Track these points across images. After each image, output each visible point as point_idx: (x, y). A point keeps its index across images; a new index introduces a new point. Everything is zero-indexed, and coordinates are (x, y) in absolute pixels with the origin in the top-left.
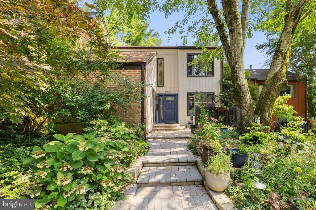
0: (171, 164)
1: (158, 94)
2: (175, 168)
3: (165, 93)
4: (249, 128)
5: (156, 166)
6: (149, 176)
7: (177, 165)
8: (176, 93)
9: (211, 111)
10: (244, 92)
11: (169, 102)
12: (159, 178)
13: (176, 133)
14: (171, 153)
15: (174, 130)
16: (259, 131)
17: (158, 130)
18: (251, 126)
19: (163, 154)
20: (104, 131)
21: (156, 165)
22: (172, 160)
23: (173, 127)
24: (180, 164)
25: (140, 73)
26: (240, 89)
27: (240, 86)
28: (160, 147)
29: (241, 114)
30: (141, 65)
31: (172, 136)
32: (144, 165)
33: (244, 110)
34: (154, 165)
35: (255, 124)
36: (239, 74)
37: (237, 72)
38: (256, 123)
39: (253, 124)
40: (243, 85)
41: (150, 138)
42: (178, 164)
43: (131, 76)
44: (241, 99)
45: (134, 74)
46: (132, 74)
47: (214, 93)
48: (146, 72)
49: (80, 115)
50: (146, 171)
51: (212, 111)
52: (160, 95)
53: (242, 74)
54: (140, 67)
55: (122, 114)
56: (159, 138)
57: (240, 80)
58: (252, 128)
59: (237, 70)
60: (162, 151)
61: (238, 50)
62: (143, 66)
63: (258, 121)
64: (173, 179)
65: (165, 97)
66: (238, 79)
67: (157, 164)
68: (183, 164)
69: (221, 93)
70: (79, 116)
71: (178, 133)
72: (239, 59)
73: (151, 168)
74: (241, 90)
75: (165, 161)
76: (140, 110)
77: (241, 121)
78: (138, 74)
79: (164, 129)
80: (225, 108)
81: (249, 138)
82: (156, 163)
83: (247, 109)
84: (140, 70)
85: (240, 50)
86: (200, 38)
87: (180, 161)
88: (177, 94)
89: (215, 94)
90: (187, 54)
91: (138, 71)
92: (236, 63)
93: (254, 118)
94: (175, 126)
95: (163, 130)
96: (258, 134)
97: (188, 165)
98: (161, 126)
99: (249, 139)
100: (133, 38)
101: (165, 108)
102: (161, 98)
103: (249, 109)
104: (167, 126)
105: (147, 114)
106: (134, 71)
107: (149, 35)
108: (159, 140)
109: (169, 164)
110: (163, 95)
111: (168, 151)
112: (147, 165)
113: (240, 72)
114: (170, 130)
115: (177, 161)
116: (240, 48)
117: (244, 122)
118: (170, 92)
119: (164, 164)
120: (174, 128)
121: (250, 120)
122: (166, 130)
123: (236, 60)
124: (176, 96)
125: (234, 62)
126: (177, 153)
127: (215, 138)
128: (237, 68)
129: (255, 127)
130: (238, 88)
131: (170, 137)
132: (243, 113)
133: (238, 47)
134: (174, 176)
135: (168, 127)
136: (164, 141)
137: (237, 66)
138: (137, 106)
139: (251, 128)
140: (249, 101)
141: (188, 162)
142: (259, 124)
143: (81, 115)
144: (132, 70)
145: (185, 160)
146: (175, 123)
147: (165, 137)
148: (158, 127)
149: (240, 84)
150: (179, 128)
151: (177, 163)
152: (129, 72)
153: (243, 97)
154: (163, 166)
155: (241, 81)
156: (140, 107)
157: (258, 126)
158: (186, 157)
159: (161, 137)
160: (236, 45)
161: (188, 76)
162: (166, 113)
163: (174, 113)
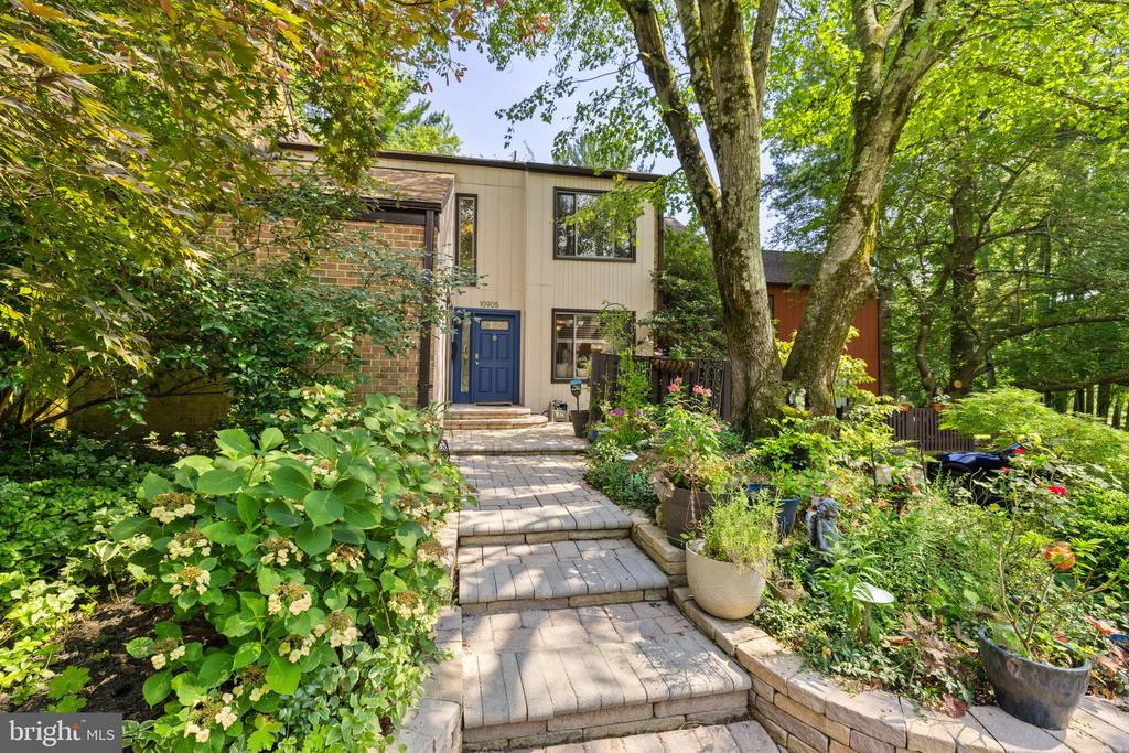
0: (552, 534)
2: (566, 548)
3: (478, 306)
4: (774, 422)
5: (501, 544)
6: (493, 575)
7: (572, 539)
8: (515, 307)
10: (759, 313)
11: (492, 335)
12: (529, 581)
13: (524, 436)
14: (538, 501)
15: (515, 426)
16: (808, 430)
17: (460, 427)
18: (781, 416)
19: (519, 505)
21: (500, 539)
22: (556, 523)
23: (509, 415)
24: (582, 535)
25: (420, 236)
26: (749, 302)
27: (747, 294)
28: (494, 482)
29: (747, 379)
30: (424, 213)
31: (518, 447)
32: (463, 541)
33: (756, 368)
34: (494, 539)
35: (792, 409)
36: (747, 258)
37: (743, 252)
38: (793, 405)
39: (787, 408)
40: (755, 293)
42: (575, 535)
44: (750, 334)
45: (398, 238)
46: (392, 237)
47: (633, 313)
48: (439, 236)
49: (242, 366)
50: (473, 563)
54: (421, 218)
56: (477, 453)
57: (749, 276)
58: (785, 421)
59: (744, 245)
60: (503, 492)
61: (747, 188)
62: (430, 214)
63: (800, 400)
64: (575, 583)
65: (480, 318)
66: (745, 275)
67: (505, 537)
68: (591, 535)
69: (654, 313)
70: (240, 371)
71: (532, 438)
72: (748, 215)
73: (488, 550)
74: (752, 307)
75: (531, 527)
76: (416, 357)
77: (748, 400)
78: (412, 238)
79: (482, 424)
80: (682, 361)
81: (782, 452)
82: (504, 533)
83: (765, 366)
84: (421, 228)
85: (755, 187)
87: (583, 524)
88: (519, 312)
90: (556, 189)
91: (414, 231)
92: (740, 225)
93: (786, 391)
94: (513, 415)
95: (478, 427)
96: (805, 439)
97: (606, 538)
98: (471, 414)
99: (780, 455)
101: (477, 357)
103: (771, 366)
104: (491, 414)
106: (400, 231)
108: (475, 457)
109: (546, 535)
111: (523, 493)
112: (471, 540)
113: (750, 253)
114: (499, 427)
115: (570, 524)
117: (758, 405)
118: (496, 304)
119: (529, 538)
120: (513, 420)
121: (775, 398)
122: (489, 426)
123: (742, 216)
124: (514, 317)
125: (735, 221)
126: (557, 499)
128: (742, 239)
129: (793, 419)
130: (742, 301)
132: (754, 374)
133: (749, 178)
134: (574, 575)
135: (495, 415)
136: (495, 461)
137: (742, 235)
139: (780, 422)
141: (605, 529)
142: (802, 409)
143: (248, 366)
145: (596, 522)
146: (509, 405)
147: (496, 448)
148: (461, 415)
149: (747, 288)
150: (530, 419)
151: (571, 533)
153: (755, 328)
154: (526, 543)
155: (752, 281)
156: (414, 348)
157: (802, 417)
158: (596, 512)
160: (741, 173)
161: (555, 258)
162: (480, 372)
163: (507, 372)
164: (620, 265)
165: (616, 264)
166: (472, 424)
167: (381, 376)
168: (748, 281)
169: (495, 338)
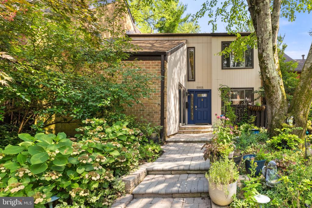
0: (181, 171)
1: (188, 90)
2: (184, 176)
3: (196, 89)
4: (278, 130)
5: (162, 174)
6: (149, 186)
7: (187, 174)
8: (209, 88)
9: (243, 109)
10: (275, 86)
11: (201, 99)
12: (160, 188)
13: (203, 136)
14: (185, 159)
15: (203, 132)
16: (290, 133)
17: (184, 132)
18: (282, 128)
19: (175, 160)
20: (99, 132)
21: (162, 172)
22: (182, 168)
23: (202, 128)
24: (192, 172)
25: (160, 64)
26: (270, 82)
27: (269, 79)
28: (177, 152)
29: (272, 113)
30: (160, 56)
31: (196, 140)
32: (149, 173)
33: (275, 109)
34: (160, 172)
35: (286, 125)
36: (267, 64)
37: (265, 62)
38: (288, 123)
39: (285, 124)
40: (273, 78)
41: (171, 142)
42: (189, 172)
43: (149, 68)
44: (272, 95)
45: (153, 65)
46: (150, 65)
47: (253, 88)
48: (167, 64)
50: (148, 180)
51: (245, 110)
52: (190, 91)
53: (271, 65)
54: (159, 57)
55: (139, 113)
57: (269, 71)
58: (282, 130)
59: (265, 59)
60: (177, 156)
61: (265, 35)
62: (162, 56)
63: (291, 121)
64: (175, 189)
65: (196, 93)
66: (267, 71)
67: (164, 172)
68: (195, 172)
69: (261, 88)
71: (205, 136)
72: (266, 46)
73: (157, 176)
74: (271, 84)
75: (173, 168)
76: (159, 108)
77: (272, 122)
78: (157, 65)
79: (191, 131)
80: (260, 106)
81: (277, 142)
82: (163, 170)
83: (278, 107)
84: (160, 61)
85: (268, 35)
86: (232, 22)
87: (191, 168)
88: (211, 90)
89: (255, 90)
90: (222, 42)
91: (158, 62)
92: (263, 51)
93: (286, 117)
94: (205, 128)
95: (190, 132)
96: (286, 137)
97: (201, 173)
98: (188, 128)
99: (276, 143)
100: (167, 25)
101: (196, 107)
102: (192, 95)
103: (281, 107)
104: (195, 128)
105: (167, 113)
106: (153, 63)
107: (185, 20)
108: (180, 143)
109: (178, 171)
110: (194, 91)
111: (184, 156)
112: (152, 173)
113: (268, 62)
114: (198, 132)
115: (187, 168)
116: (268, 32)
117: (274, 123)
118: (202, 87)
119: (172, 172)
120: (203, 130)
121: (280, 120)
122: (194, 132)
123: (264, 47)
124: (209, 92)
125: (261, 49)
126: (192, 159)
127: (225, 141)
128: (265, 56)
129: (286, 129)
130: (267, 81)
131: (194, 140)
132: (274, 111)
133: (266, 31)
134: (177, 186)
135: (197, 128)
136: (186, 145)
138: (155, 103)
139: (281, 131)
140: (281, 96)
141: (199, 170)
142: (291, 125)
144: (151, 62)
145: (197, 168)
146: (207, 124)
147: (188, 140)
148: (185, 128)
149: (269, 76)
150: (209, 130)
151: (187, 171)
152: (147, 63)
153: (274, 92)
154: (171, 174)
155: (270, 73)
156: (159, 104)
157: (290, 128)
158: (200, 164)
159: (182, 140)
160: (263, 29)
161: (222, 69)
162: (197, 113)
163: (207, 113)
164: (247, 70)
165: (246, 70)
166: (188, 132)
167: (148, 115)
168: (268, 73)
169: (202, 100)
